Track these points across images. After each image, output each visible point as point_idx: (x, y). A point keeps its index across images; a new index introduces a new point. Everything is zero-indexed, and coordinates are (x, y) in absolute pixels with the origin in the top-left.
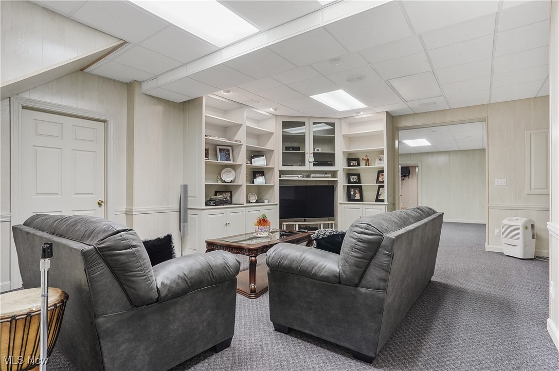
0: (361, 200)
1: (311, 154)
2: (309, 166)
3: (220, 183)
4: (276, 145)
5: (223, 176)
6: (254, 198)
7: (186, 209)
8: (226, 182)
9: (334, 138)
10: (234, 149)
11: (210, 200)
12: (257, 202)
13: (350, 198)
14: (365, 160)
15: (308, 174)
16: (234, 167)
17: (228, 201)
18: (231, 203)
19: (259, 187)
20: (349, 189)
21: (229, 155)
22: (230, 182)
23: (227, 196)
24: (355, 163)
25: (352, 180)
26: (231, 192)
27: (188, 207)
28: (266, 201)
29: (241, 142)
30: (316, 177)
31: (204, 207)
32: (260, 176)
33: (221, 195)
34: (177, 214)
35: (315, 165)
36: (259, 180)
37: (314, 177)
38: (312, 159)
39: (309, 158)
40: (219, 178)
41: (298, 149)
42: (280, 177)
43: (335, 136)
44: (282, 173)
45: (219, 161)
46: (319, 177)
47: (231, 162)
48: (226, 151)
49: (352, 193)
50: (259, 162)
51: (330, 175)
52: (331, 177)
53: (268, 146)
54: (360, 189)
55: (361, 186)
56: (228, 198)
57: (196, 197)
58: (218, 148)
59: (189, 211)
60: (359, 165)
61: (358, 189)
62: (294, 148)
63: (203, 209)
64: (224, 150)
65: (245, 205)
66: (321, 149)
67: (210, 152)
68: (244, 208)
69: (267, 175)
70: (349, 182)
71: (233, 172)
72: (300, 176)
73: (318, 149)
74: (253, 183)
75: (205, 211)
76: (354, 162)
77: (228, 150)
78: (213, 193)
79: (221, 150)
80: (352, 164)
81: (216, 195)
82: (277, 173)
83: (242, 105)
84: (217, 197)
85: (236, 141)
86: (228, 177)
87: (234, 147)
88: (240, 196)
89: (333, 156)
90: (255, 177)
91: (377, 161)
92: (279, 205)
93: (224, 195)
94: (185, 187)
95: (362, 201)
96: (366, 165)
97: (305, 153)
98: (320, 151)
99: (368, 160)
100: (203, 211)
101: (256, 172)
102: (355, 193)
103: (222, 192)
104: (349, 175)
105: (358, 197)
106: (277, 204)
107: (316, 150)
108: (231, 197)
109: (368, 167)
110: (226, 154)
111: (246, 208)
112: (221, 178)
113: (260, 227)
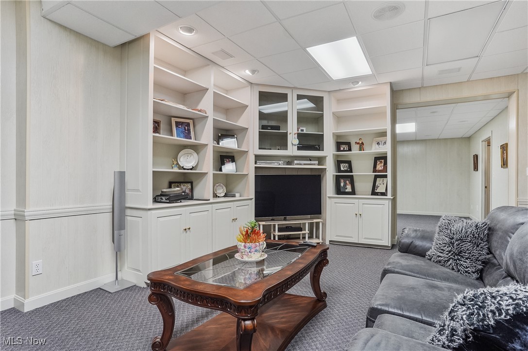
0: (353, 192)
1: (295, 134)
2: (292, 150)
3: (176, 170)
4: (250, 122)
5: (182, 159)
6: (221, 191)
7: (123, 209)
8: (185, 169)
9: (322, 115)
10: (196, 123)
11: (161, 195)
12: (226, 196)
13: (339, 191)
14: (358, 143)
15: (290, 160)
16: (196, 148)
17: (188, 194)
18: (192, 199)
19: (228, 176)
20: (338, 179)
21: (189, 130)
22: (191, 169)
23: (186, 188)
24: (346, 147)
25: (342, 169)
26: (192, 183)
27: (127, 205)
28: (237, 195)
29: (206, 113)
30: (301, 164)
31: (151, 205)
32: (229, 161)
33: (178, 187)
34: (109, 216)
35: (299, 148)
36: (229, 168)
37: (297, 164)
38: (296, 142)
39: (293, 140)
40: (175, 163)
41: (278, 128)
42: (256, 163)
43: (323, 114)
44: (258, 158)
45: (176, 138)
46: (305, 164)
47: (193, 141)
48: (185, 125)
49: (342, 184)
50: (229, 144)
51: (317, 162)
52: (319, 164)
53: (241, 123)
54: (351, 179)
55: (352, 176)
56: (187, 191)
57: (138, 190)
58: (174, 120)
59: (128, 212)
60: (350, 150)
61: (349, 179)
62: (273, 128)
63: (150, 209)
64: (182, 123)
65: (212, 201)
66: (306, 130)
67: (162, 125)
68: (210, 206)
69: (240, 161)
70: (339, 170)
71: (195, 154)
72: (280, 162)
73: (303, 128)
74: (221, 170)
75: (153, 212)
76: (344, 146)
77: (188, 124)
78: (166, 184)
79: (177, 124)
80: (342, 149)
81: (170, 187)
82: (252, 159)
83: (208, 62)
84: (173, 189)
85: (200, 111)
86: (187, 161)
87: (196, 121)
88: (205, 188)
89: (320, 138)
90: (223, 163)
91: (375, 146)
92: (254, 199)
93: (182, 187)
94: (122, 175)
95: (355, 194)
96: (360, 150)
97: (287, 133)
98: (305, 132)
99: (362, 143)
100: (149, 212)
101: (224, 157)
102: (345, 185)
103: (179, 183)
104: (338, 163)
105: (349, 189)
106: (251, 199)
107: (300, 130)
108: (192, 190)
109: (362, 152)
110: (185, 129)
111: (213, 205)
112: (178, 164)
113: (248, 245)
